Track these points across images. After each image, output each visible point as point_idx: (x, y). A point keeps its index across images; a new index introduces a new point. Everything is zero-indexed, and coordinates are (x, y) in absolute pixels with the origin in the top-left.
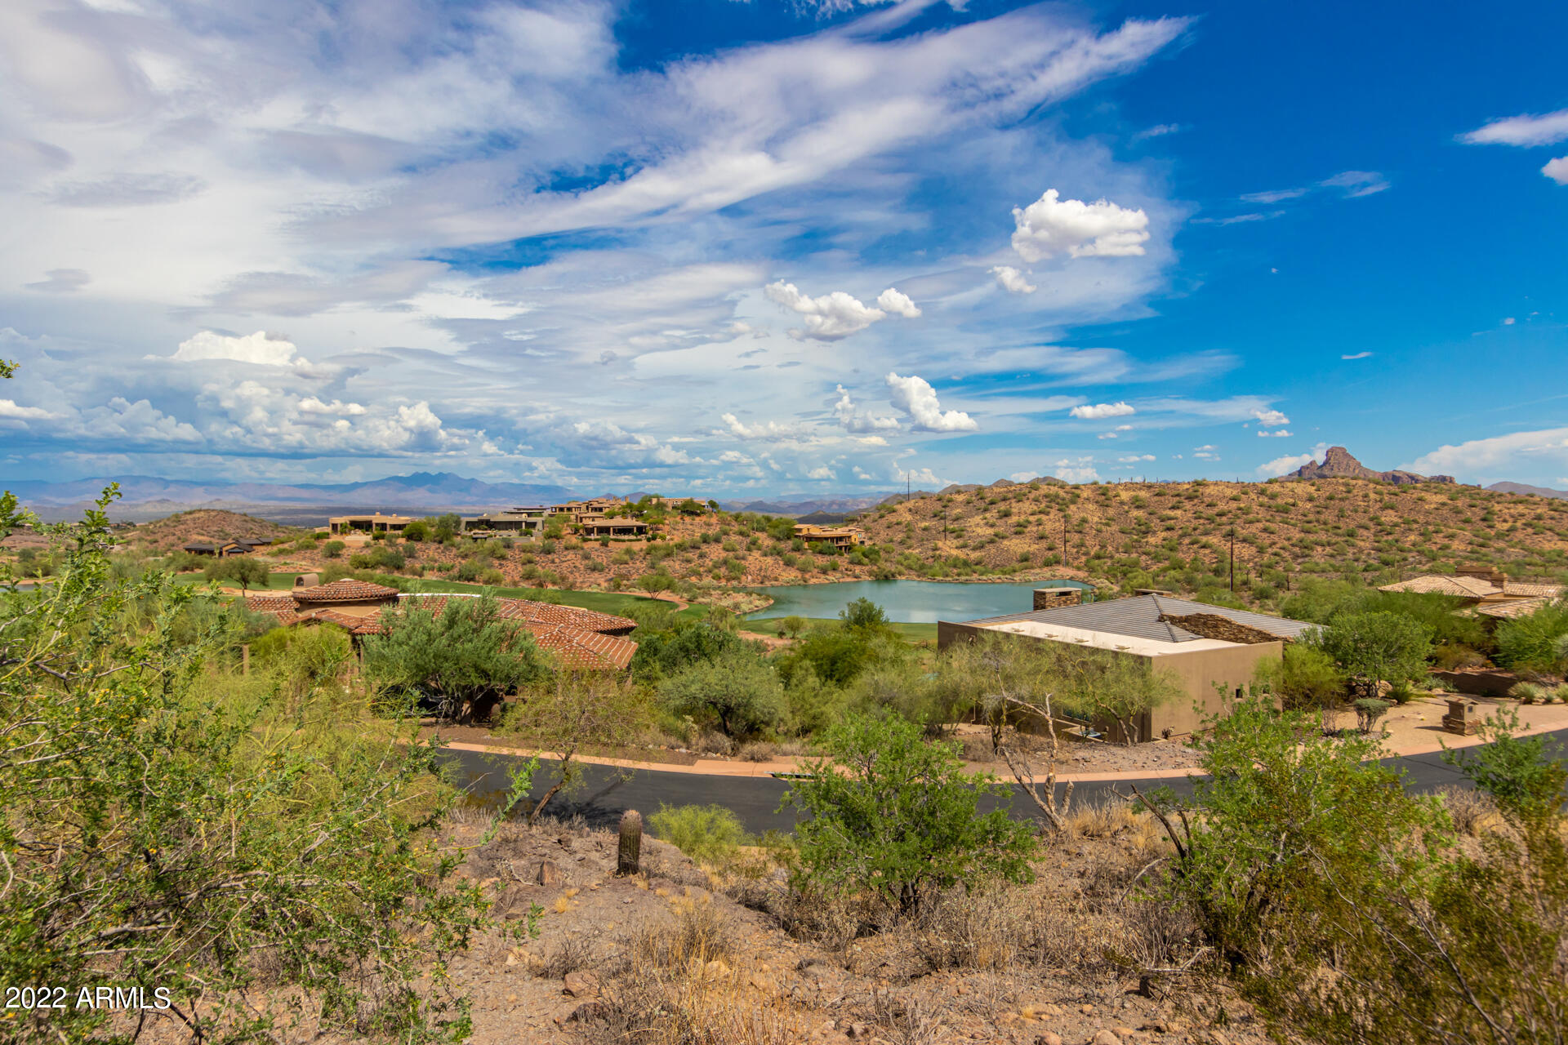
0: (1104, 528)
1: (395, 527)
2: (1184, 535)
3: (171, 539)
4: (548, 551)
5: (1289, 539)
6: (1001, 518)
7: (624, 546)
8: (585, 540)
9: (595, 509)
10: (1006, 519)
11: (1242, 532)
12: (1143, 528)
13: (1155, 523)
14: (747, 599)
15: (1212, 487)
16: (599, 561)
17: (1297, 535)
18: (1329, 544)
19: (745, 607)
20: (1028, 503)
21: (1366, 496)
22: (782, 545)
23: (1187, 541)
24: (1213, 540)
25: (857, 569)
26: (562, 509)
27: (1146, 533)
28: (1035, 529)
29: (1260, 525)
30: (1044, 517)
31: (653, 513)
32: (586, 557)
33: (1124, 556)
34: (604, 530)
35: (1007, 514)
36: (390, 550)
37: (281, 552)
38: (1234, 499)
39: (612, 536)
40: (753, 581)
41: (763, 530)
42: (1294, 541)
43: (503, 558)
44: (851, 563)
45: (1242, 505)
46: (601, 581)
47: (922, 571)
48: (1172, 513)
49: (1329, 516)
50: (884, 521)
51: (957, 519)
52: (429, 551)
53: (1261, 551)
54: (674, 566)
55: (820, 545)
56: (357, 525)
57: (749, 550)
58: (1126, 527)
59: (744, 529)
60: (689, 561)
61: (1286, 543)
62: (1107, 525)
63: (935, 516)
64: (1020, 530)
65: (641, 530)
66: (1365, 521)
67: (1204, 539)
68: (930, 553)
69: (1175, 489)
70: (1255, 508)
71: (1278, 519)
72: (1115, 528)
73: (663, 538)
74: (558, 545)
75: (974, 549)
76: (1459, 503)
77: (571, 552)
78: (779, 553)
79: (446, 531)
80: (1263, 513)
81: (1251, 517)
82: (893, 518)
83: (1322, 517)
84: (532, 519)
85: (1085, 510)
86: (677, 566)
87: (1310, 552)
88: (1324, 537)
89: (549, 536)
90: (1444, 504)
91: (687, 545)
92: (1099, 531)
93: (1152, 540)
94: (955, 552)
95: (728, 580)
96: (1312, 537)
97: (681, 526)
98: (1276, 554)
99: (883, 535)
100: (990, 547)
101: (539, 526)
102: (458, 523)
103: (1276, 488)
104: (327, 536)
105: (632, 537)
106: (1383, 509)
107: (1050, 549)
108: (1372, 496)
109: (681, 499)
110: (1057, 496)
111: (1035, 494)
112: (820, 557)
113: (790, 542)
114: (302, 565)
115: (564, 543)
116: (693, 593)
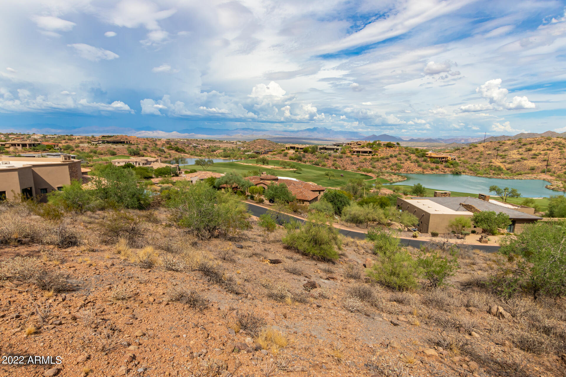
1: (301, 149)
3: (253, 147)
4: (341, 158)
6: (526, 151)
7: (364, 157)
8: (352, 155)
9: (359, 144)
10: (529, 152)
14: (397, 178)
16: (355, 161)
19: (394, 180)
20: (543, 145)
22: (419, 159)
25: (447, 169)
26: (348, 144)
28: (542, 157)
30: (549, 152)
31: (376, 147)
32: (352, 160)
34: (358, 152)
35: (530, 150)
36: (299, 155)
37: (274, 154)
39: (361, 154)
40: (404, 171)
41: (414, 153)
43: (328, 159)
44: (445, 167)
46: (354, 168)
47: (475, 172)
50: (471, 150)
51: (504, 151)
52: (309, 156)
54: (379, 164)
55: (434, 160)
56: (293, 148)
57: (406, 160)
59: (407, 153)
60: (384, 163)
63: (495, 149)
64: (534, 157)
65: (370, 152)
68: (488, 164)
73: (377, 155)
74: (344, 156)
75: (509, 163)
77: (348, 158)
78: (417, 162)
79: (314, 150)
82: (475, 149)
84: (338, 148)
89: (342, 153)
91: (385, 157)
94: (499, 164)
95: (395, 170)
97: (384, 151)
100: (518, 164)
101: (340, 150)
102: (317, 148)
104: (284, 150)
105: (367, 154)
107: (548, 166)
109: (386, 142)
110: (560, 143)
111: (548, 141)
112: (433, 164)
113: (423, 158)
114: (278, 158)
115: (346, 155)
116: (380, 174)
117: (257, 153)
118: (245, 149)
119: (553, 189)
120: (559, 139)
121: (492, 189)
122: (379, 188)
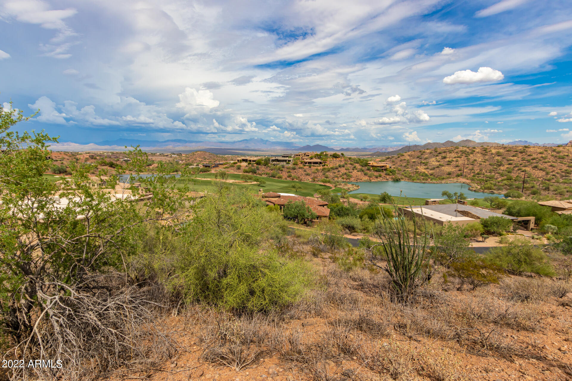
0: (483, 163)
1: (254, 161)
2: (516, 167)
3: (193, 159)
4: (294, 169)
5: (561, 170)
6: (442, 159)
7: (316, 167)
8: (305, 166)
9: (307, 155)
10: (444, 159)
11: (540, 166)
12: (499, 163)
13: (504, 162)
14: (352, 187)
15: (532, 148)
16: (308, 172)
17: (565, 168)
19: (351, 189)
20: (453, 154)
22: (363, 168)
24: (527, 169)
25: (388, 177)
26: (297, 155)
27: (500, 165)
28: (455, 163)
29: (549, 164)
30: (459, 159)
31: (324, 157)
32: (305, 171)
33: (488, 174)
34: (310, 163)
35: (445, 158)
36: (252, 168)
37: (226, 168)
38: (540, 153)
39: (312, 165)
40: (354, 180)
41: (358, 163)
42: (563, 170)
43: (282, 170)
44: (386, 174)
45: (543, 156)
46: (309, 178)
47: (410, 178)
48: (512, 158)
50: (399, 159)
51: (426, 159)
52: (262, 168)
53: (547, 174)
54: (330, 174)
55: (376, 169)
56: (244, 160)
57: (353, 170)
58: (491, 163)
59: (352, 162)
60: (335, 173)
61: (559, 171)
62: (485, 162)
63: (418, 157)
64: (449, 163)
65: (320, 163)
67: (524, 169)
68: (415, 170)
69: (515, 149)
70: (549, 156)
71: (559, 161)
72: (487, 163)
73: (327, 166)
74: (296, 167)
75: (431, 170)
77: (301, 169)
78: (363, 171)
79: (266, 162)
80: (552, 159)
81: (546, 160)
82: (402, 158)
84: (290, 159)
85: (476, 157)
86: (331, 174)
87: (569, 175)
89: (294, 164)
91: (334, 168)
93: (502, 168)
94: (424, 170)
95: (346, 179)
97: (332, 162)
98: (553, 175)
99: (399, 163)
100: (438, 170)
101: (291, 161)
102: (269, 160)
103: (561, 149)
104: (236, 163)
105: (318, 165)
107: (460, 170)
109: (332, 153)
110: (466, 151)
111: (457, 150)
112: (376, 172)
113: (366, 167)
114: (231, 171)
115: (298, 166)
116: (336, 184)
117: (206, 166)
118: (184, 162)
119: (475, 191)
120: (464, 148)
121: (444, 194)
122: (347, 198)
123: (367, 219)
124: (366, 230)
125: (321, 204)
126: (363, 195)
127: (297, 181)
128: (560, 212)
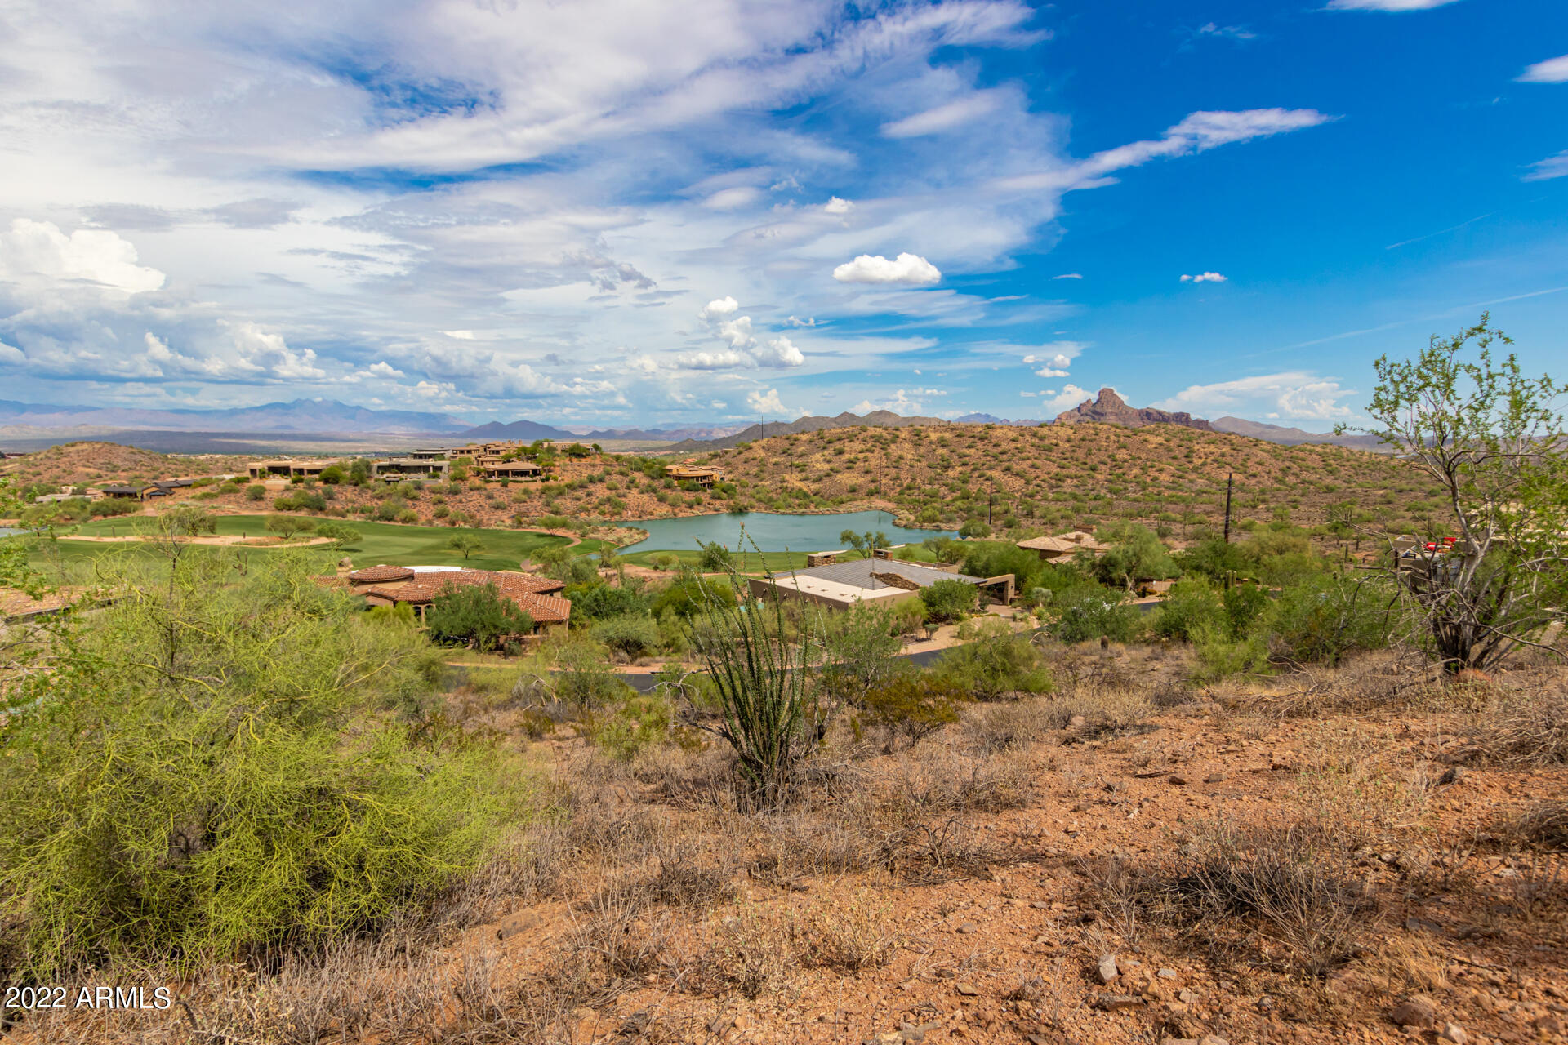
0: (915, 464)
1: (313, 472)
2: (975, 470)
3: (56, 472)
4: (455, 492)
5: (1048, 473)
6: (836, 455)
7: (522, 486)
8: (488, 482)
9: (493, 452)
10: (840, 456)
11: (1016, 467)
12: (945, 464)
13: (954, 460)
14: (627, 534)
15: (998, 430)
16: (501, 500)
17: (1055, 470)
18: (1076, 477)
19: (627, 541)
20: (858, 442)
21: (1108, 438)
22: (655, 484)
23: (976, 474)
24: (995, 474)
25: (718, 504)
26: (462, 452)
27: (947, 467)
28: (862, 465)
29: (1030, 462)
30: (869, 455)
31: (545, 456)
32: (490, 497)
33: (927, 488)
34: (503, 473)
35: (841, 452)
36: (310, 493)
37: (206, 496)
38: (1013, 440)
39: (511, 478)
40: (633, 516)
41: (640, 470)
42: (1052, 475)
43: (415, 498)
44: (713, 497)
45: (1019, 446)
46: (505, 518)
47: (770, 505)
48: (967, 451)
49: (1080, 454)
50: (741, 457)
51: (801, 456)
52: (346, 494)
54: (566, 503)
55: (687, 484)
56: (274, 470)
57: (628, 488)
58: (932, 463)
59: (624, 469)
60: (578, 499)
61: (1046, 476)
62: (918, 461)
63: (784, 452)
64: (850, 465)
65: (535, 473)
66: (1105, 458)
67: (988, 473)
68: (779, 485)
69: (971, 431)
70: (1028, 447)
71: (1044, 456)
72: (924, 463)
73: (555, 479)
74: (461, 486)
75: (814, 481)
76: (1172, 444)
77: (476, 492)
78: (654, 491)
79: (360, 475)
80: (1033, 452)
81: (1024, 455)
82: (748, 454)
83: (1075, 455)
84: (439, 463)
85: (902, 449)
86: (568, 503)
88: (1073, 471)
89: (454, 479)
90: (1161, 444)
91: (576, 484)
92: (912, 466)
93: (951, 473)
94: (799, 484)
95: (612, 515)
96: (1065, 472)
97: (570, 468)
98: (1038, 486)
100: (827, 481)
101: (445, 469)
102: (369, 467)
103: (1045, 431)
104: (247, 480)
105: (529, 479)
106: (1118, 448)
107: (873, 481)
108: (1113, 438)
109: (568, 443)
110: (881, 437)
111: (863, 435)
112: (687, 493)
113: (663, 481)
114: (228, 508)
115: (468, 484)
116: (584, 529)
117: (120, 495)
120: (878, 429)
121: (846, 538)
122: (618, 564)
123: (674, 618)
124: (672, 646)
125: (543, 589)
126: (660, 555)
127: (467, 526)
128: (1053, 561)
